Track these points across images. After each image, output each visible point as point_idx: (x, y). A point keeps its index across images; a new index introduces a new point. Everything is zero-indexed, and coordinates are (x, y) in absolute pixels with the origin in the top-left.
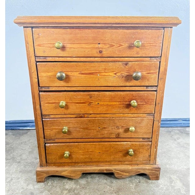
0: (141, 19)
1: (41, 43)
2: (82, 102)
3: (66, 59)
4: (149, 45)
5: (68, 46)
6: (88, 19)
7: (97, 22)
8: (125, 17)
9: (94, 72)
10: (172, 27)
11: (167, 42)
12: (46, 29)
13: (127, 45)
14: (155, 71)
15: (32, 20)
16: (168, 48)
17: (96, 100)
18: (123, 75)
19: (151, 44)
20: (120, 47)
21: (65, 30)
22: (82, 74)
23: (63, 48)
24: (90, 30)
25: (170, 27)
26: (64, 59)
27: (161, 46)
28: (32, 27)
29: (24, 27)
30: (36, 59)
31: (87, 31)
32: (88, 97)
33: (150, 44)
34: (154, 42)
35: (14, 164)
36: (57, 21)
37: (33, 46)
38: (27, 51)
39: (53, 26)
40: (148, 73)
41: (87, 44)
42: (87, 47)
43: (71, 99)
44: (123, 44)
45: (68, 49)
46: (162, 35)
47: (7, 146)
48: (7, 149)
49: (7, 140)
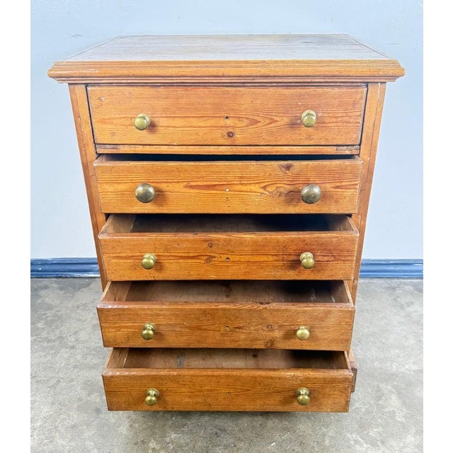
0: (315, 66)
1: (106, 117)
2: (191, 255)
3: (158, 150)
4: (334, 120)
5: (162, 122)
6: (201, 67)
7: (221, 74)
8: (282, 62)
9: (217, 183)
10: (385, 83)
11: (374, 114)
12: (114, 89)
13: (286, 120)
14: (353, 183)
15: (84, 71)
16: (376, 126)
17: (222, 251)
18: (282, 190)
19: (340, 119)
20: (272, 125)
21: (155, 89)
22: (192, 187)
23: (152, 127)
24: (206, 90)
25: (381, 83)
26: (154, 149)
27: (361, 122)
28: (87, 85)
29: (69, 84)
30: (98, 150)
31: (201, 91)
32: (205, 245)
33: (336, 117)
34: (344, 115)
35: (63, 350)
36: (137, 72)
37: (90, 122)
38: (78, 133)
39: (129, 81)
40: (337, 187)
41: (202, 119)
42: (201, 124)
43: (166, 250)
44: (278, 119)
45: (163, 128)
46: (362, 98)
47: (49, 313)
48: (49, 319)
49: (48, 300)
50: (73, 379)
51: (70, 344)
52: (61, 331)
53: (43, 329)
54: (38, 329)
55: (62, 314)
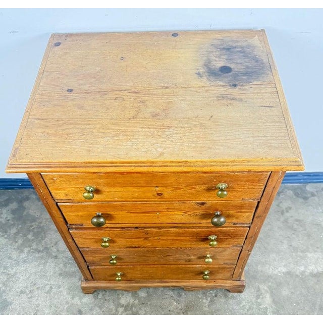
2: (134, 237)
4: (242, 188)
5: (104, 189)
9: (150, 211)
13: (204, 188)
19: (246, 187)
20: (193, 190)
21: (97, 174)
22: (132, 213)
23: (96, 192)
33: (244, 186)
34: (251, 185)
40: (238, 212)
44: (197, 187)
45: (106, 192)
46: (266, 177)
47: (35, 225)
48: (35, 230)
49: (31, 212)
50: (60, 285)
51: (54, 254)
52: (46, 242)
53: (33, 240)
54: (29, 240)
55: (43, 226)
